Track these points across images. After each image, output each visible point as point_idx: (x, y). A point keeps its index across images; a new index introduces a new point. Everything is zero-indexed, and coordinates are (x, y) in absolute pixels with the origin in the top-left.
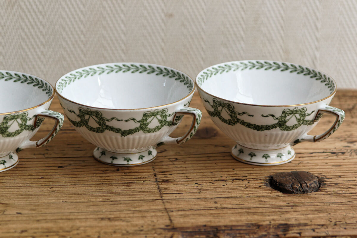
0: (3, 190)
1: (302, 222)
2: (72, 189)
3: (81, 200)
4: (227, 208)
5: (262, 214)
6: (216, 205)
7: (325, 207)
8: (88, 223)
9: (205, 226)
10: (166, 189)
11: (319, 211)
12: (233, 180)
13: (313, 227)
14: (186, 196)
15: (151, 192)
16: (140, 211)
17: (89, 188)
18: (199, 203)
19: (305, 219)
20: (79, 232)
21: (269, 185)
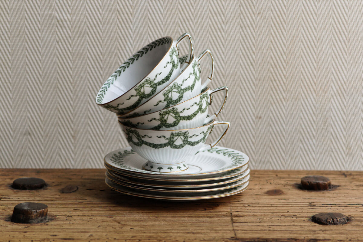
0: (123, 218)
1: (327, 238)
2: (171, 218)
3: (176, 224)
4: (277, 230)
5: (300, 234)
7: (347, 232)
8: (178, 235)
14: (250, 224)
15: (226, 221)
17: (183, 218)
18: (258, 227)
21: (311, 220)
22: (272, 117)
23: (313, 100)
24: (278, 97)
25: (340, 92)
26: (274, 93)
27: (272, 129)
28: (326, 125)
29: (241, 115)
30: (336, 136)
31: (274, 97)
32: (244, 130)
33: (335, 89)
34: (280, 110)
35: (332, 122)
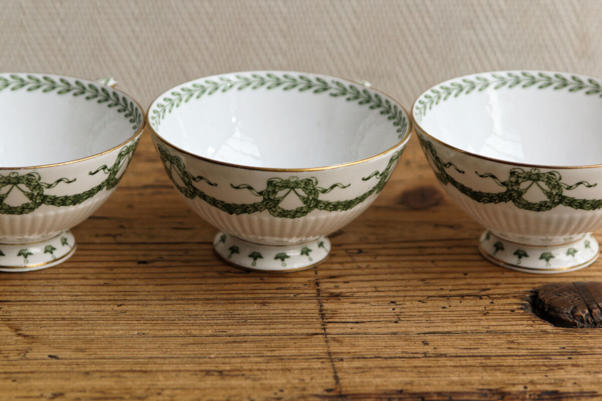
0: (30, 309)
1: (587, 388)
2: (158, 308)
3: (172, 333)
4: (445, 355)
5: (511, 368)
6: (426, 349)
9: (401, 392)
10: (334, 312)
12: (462, 296)
14: (371, 328)
15: (306, 318)
16: (280, 358)
17: (191, 307)
18: (395, 343)
19: (592, 383)
20: (161, 398)
21: (530, 309)
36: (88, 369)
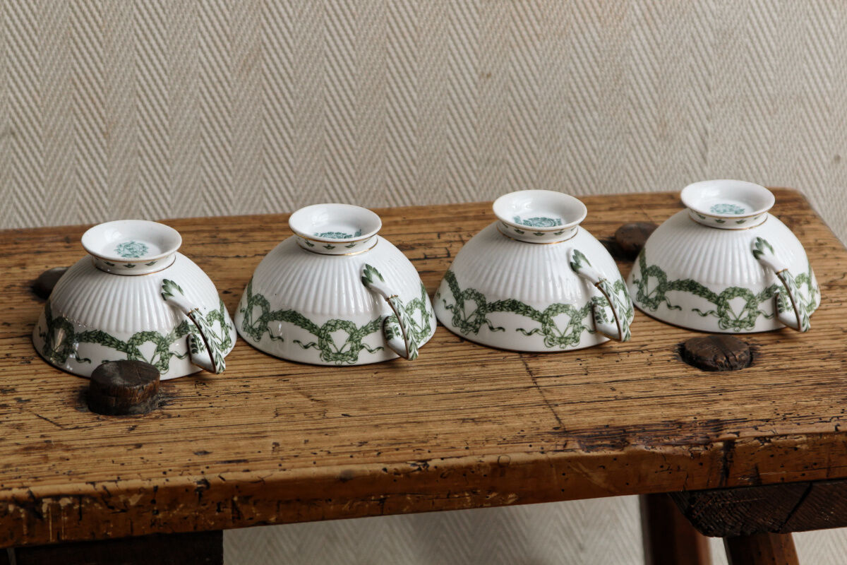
0: (311, 379)
1: (739, 416)
3: (425, 392)
4: (630, 398)
6: (614, 394)
7: (766, 392)
8: (447, 428)
9: (607, 426)
10: (538, 370)
11: (760, 398)
12: (629, 352)
13: (755, 423)
14: (570, 380)
15: (518, 375)
16: (512, 407)
17: (429, 372)
18: (592, 391)
19: (742, 412)
20: (438, 441)
21: (680, 358)
22: (513, 74)
23: (595, 34)
24: (524, 33)
25: (648, 16)
26: (516, 26)
27: (512, 96)
28: (620, 82)
29: (450, 72)
30: (639, 103)
31: (517, 33)
32: (457, 101)
33: (638, 12)
34: (528, 57)
35: (631, 77)
36: (376, 423)
